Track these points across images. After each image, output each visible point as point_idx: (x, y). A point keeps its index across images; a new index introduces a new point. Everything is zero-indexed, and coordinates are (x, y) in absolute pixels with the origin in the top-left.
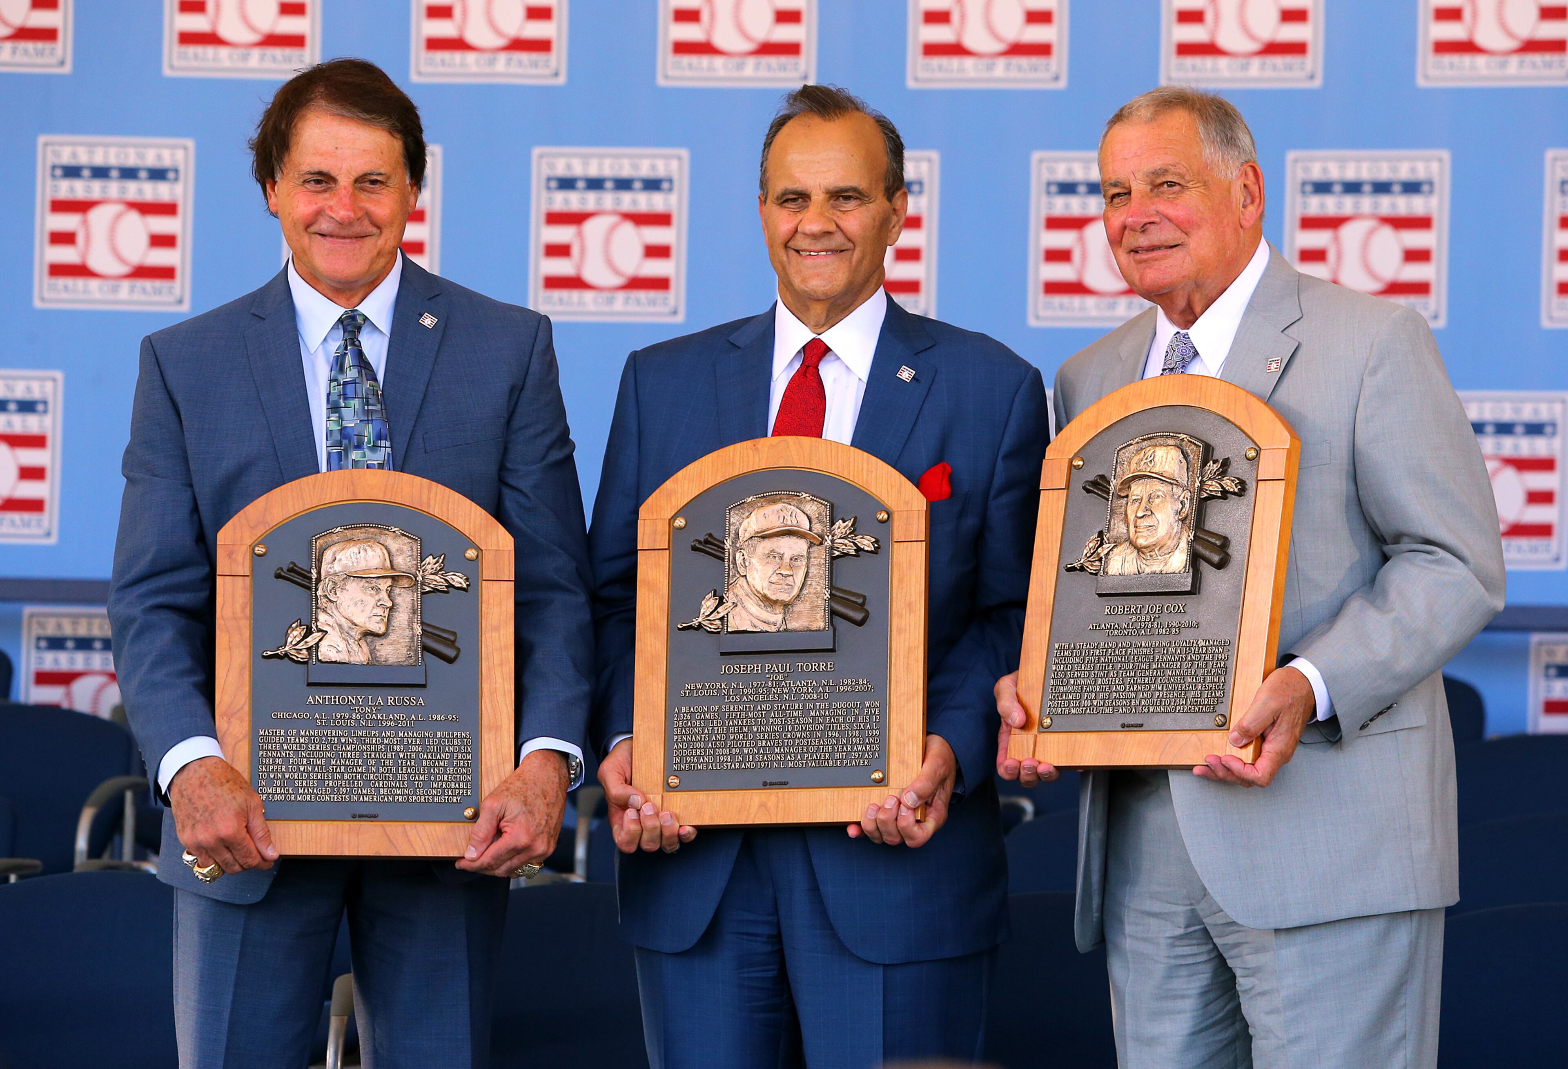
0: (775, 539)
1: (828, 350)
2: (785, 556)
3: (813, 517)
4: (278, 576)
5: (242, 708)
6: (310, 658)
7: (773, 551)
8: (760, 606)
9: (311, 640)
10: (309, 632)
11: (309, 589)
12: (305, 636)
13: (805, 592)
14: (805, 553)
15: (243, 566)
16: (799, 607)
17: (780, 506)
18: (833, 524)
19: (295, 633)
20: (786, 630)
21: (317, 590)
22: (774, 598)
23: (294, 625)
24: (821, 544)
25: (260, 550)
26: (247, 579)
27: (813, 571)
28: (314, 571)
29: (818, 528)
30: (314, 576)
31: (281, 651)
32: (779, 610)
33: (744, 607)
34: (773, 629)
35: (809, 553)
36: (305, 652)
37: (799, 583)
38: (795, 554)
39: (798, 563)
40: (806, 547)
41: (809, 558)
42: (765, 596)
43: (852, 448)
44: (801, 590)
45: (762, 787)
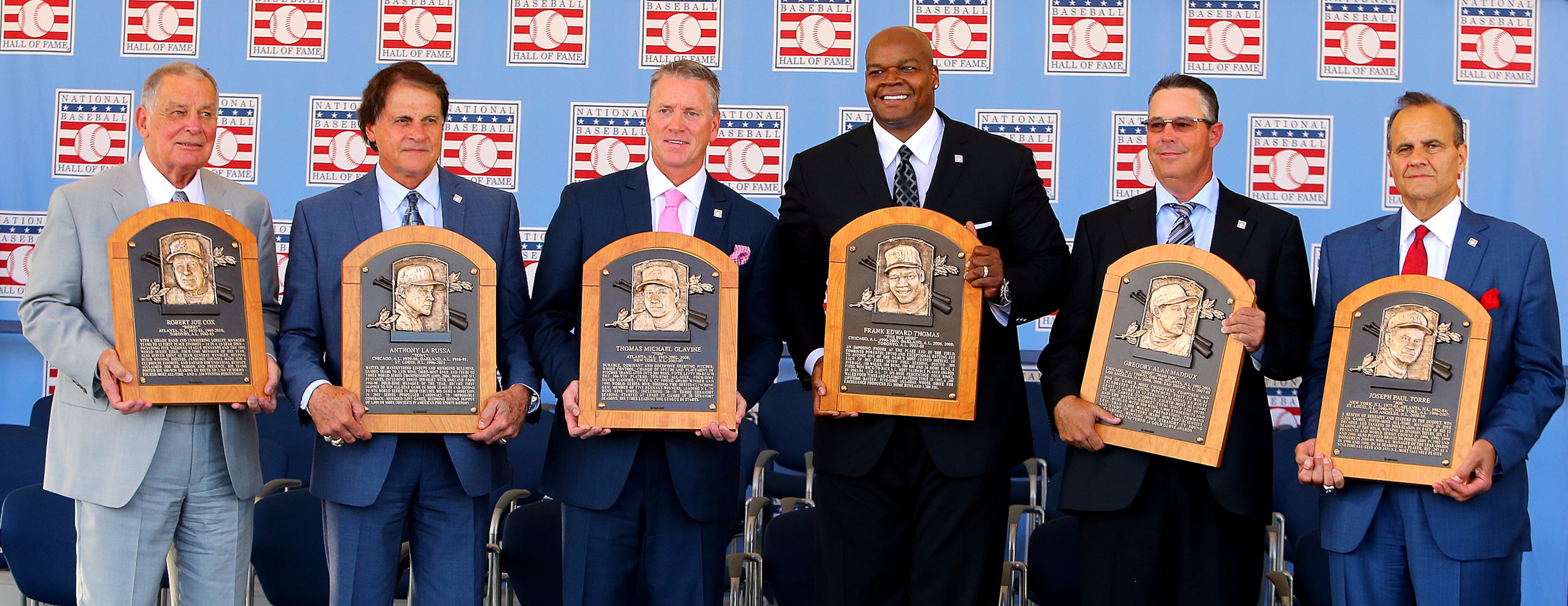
0: (1408, 329)
1: (1428, 231)
2: (1412, 339)
3: (1429, 320)
4: (374, 284)
5: (356, 355)
6: (392, 328)
7: (1405, 335)
8: (1395, 364)
9: (393, 319)
10: (391, 314)
11: (392, 291)
12: (389, 317)
13: (1420, 359)
14: (1422, 339)
15: (357, 278)
16: (1416, 367)
17: (1413, 312)
18: (1439, 324)
19: (384, 314)
20: (1407, 379)
21: (395, 291)
22: (1403, 361)
23: (383, 310)
24: (1432, 334)
25: (365, 269)
26: (359, 285)
27: (1425, 348)
28: (394, 282)
29: (1431, 326)
30: (394, 285)
31: (377, 325)
32: (1404, 367)
33: (1386, 364)
34: (1400, 377)
35: (1424, 338)
36: (389, 325)
37: (1417, 354)
38: (1417, 338)
39: (1417, 344)
40: (1423, 336)
41: (1424, 341)
42: (1398, 359)
43: (1445, 282)
44: (1418, 358)
45: (1383, 460)
